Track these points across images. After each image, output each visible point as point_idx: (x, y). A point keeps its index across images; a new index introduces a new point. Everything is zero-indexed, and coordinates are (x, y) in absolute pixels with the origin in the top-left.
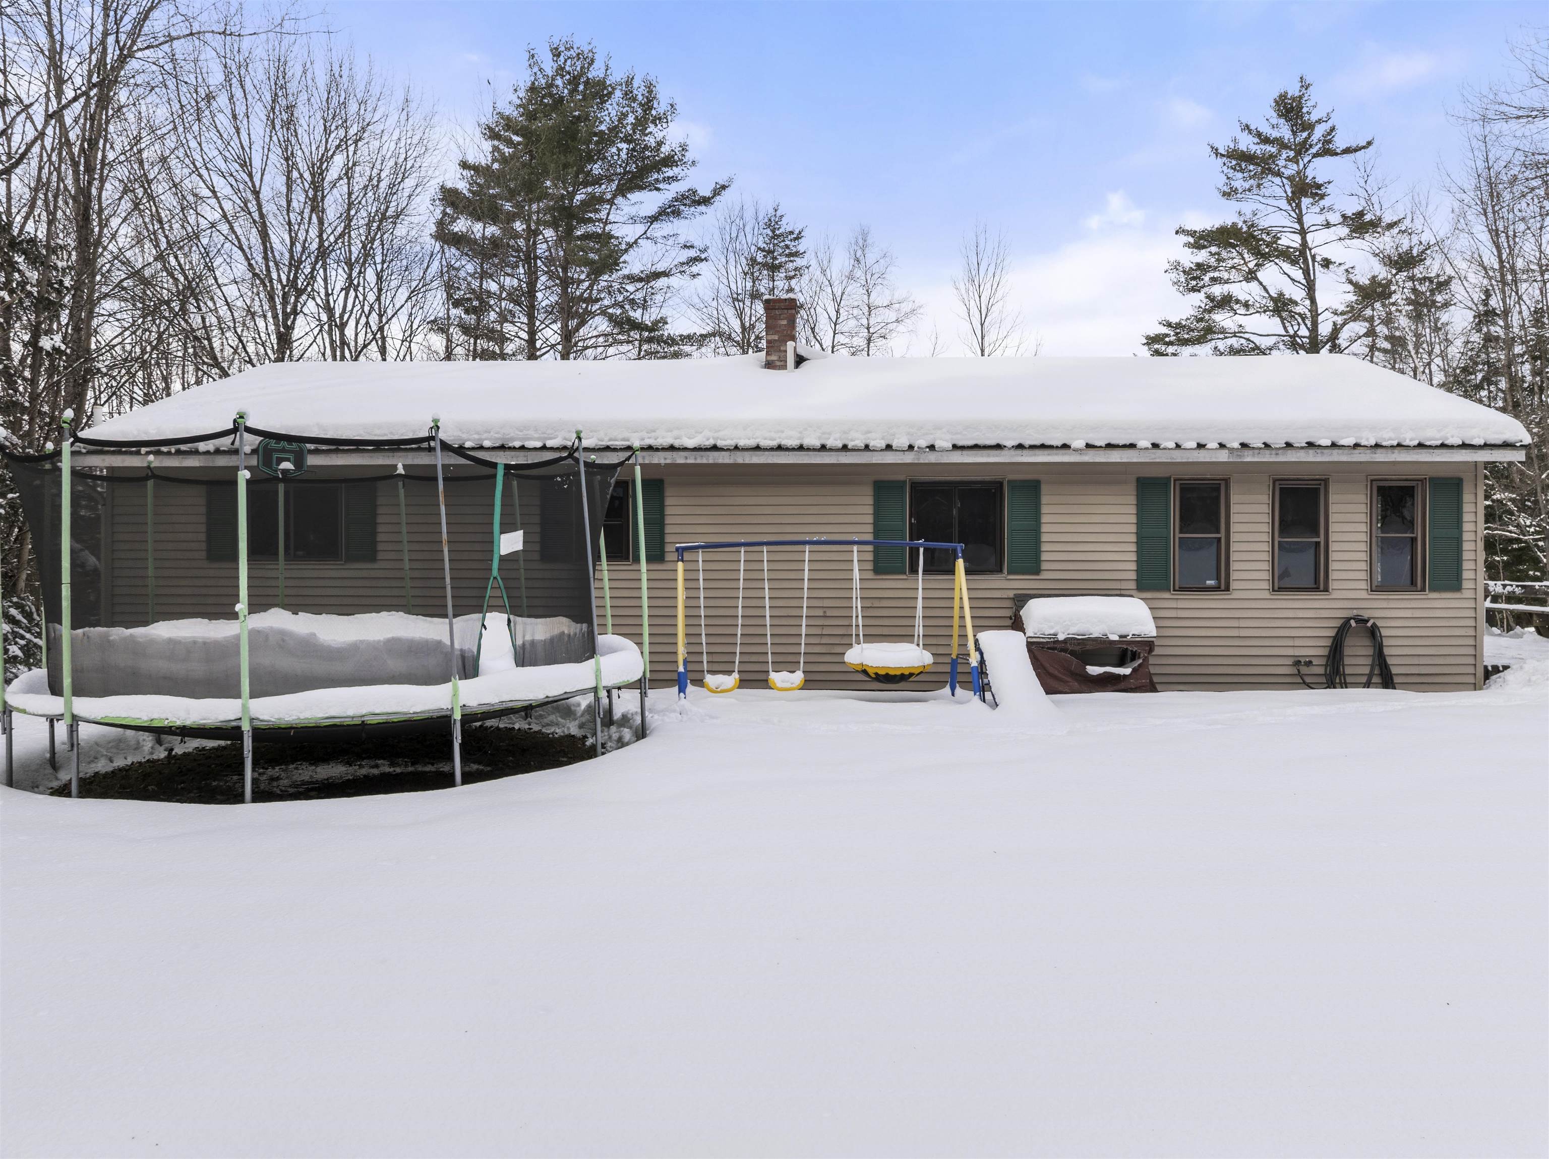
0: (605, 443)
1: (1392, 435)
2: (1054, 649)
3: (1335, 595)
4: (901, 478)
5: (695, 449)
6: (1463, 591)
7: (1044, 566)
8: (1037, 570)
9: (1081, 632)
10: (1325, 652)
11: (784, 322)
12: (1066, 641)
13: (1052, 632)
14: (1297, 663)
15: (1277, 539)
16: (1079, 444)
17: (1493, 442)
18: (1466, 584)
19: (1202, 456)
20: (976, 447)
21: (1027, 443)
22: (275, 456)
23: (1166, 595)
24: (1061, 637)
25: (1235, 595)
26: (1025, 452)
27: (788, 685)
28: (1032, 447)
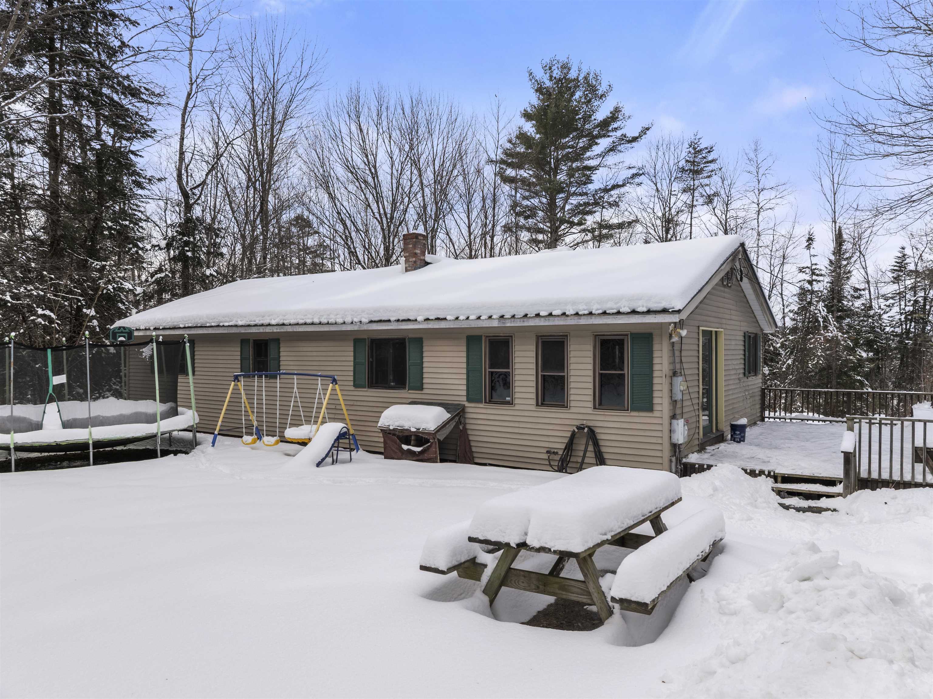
0: (248, 323)
1: (585, 307)
2: (390, 434)
3: (573, 410)
4: (366, 337)
5: (277, 325)
6: (655, 412)
7: (425, 386)
8: (422, 389)
9: (401, 425)
10: (563, 446)
11: (411, 246)
12: (394, 429)
13: (387, 424)
14: (548, 452)
15: (540, 373)
16: (420, 318)
17: (655, 309)
18: (656, 407)
19: (480, 324)
20: (380, 321)
21: (401, 318)
22: (118, 335)
23: (481, 405)
24: (391, 428)
25: (517, 407)
26: (400, 323)
27: (270, 443)
28: (403, 320)
